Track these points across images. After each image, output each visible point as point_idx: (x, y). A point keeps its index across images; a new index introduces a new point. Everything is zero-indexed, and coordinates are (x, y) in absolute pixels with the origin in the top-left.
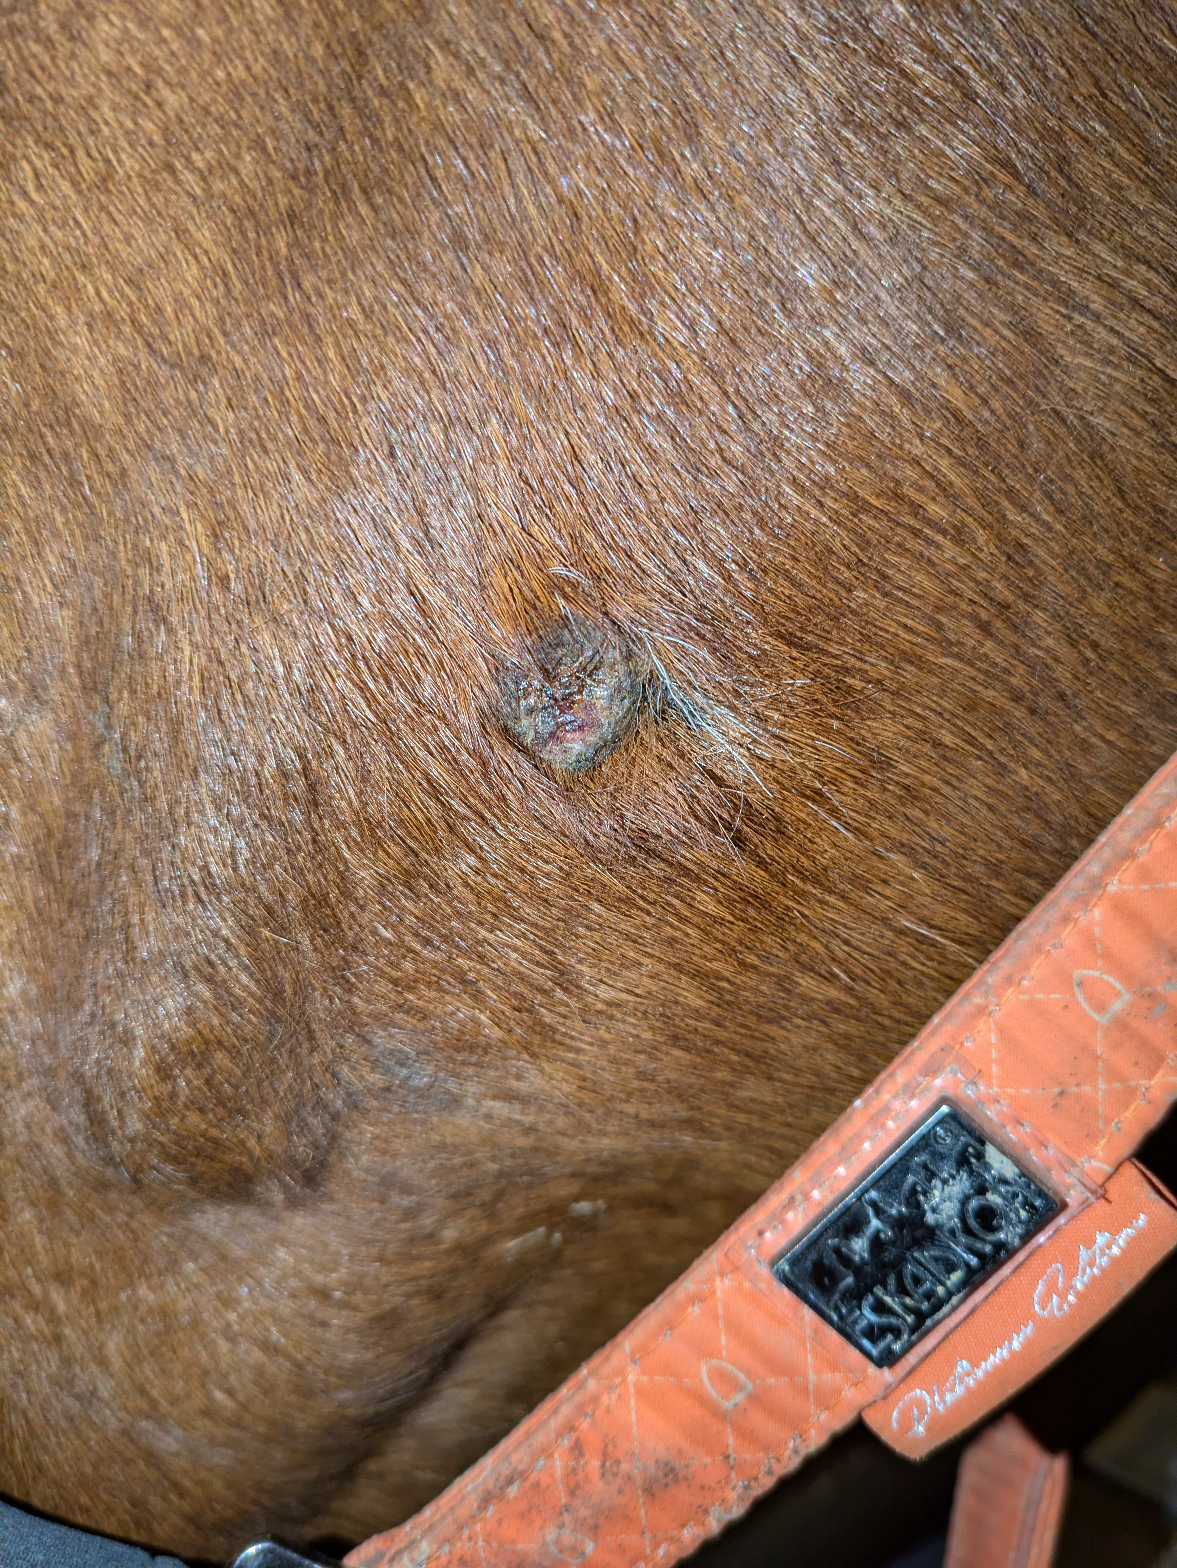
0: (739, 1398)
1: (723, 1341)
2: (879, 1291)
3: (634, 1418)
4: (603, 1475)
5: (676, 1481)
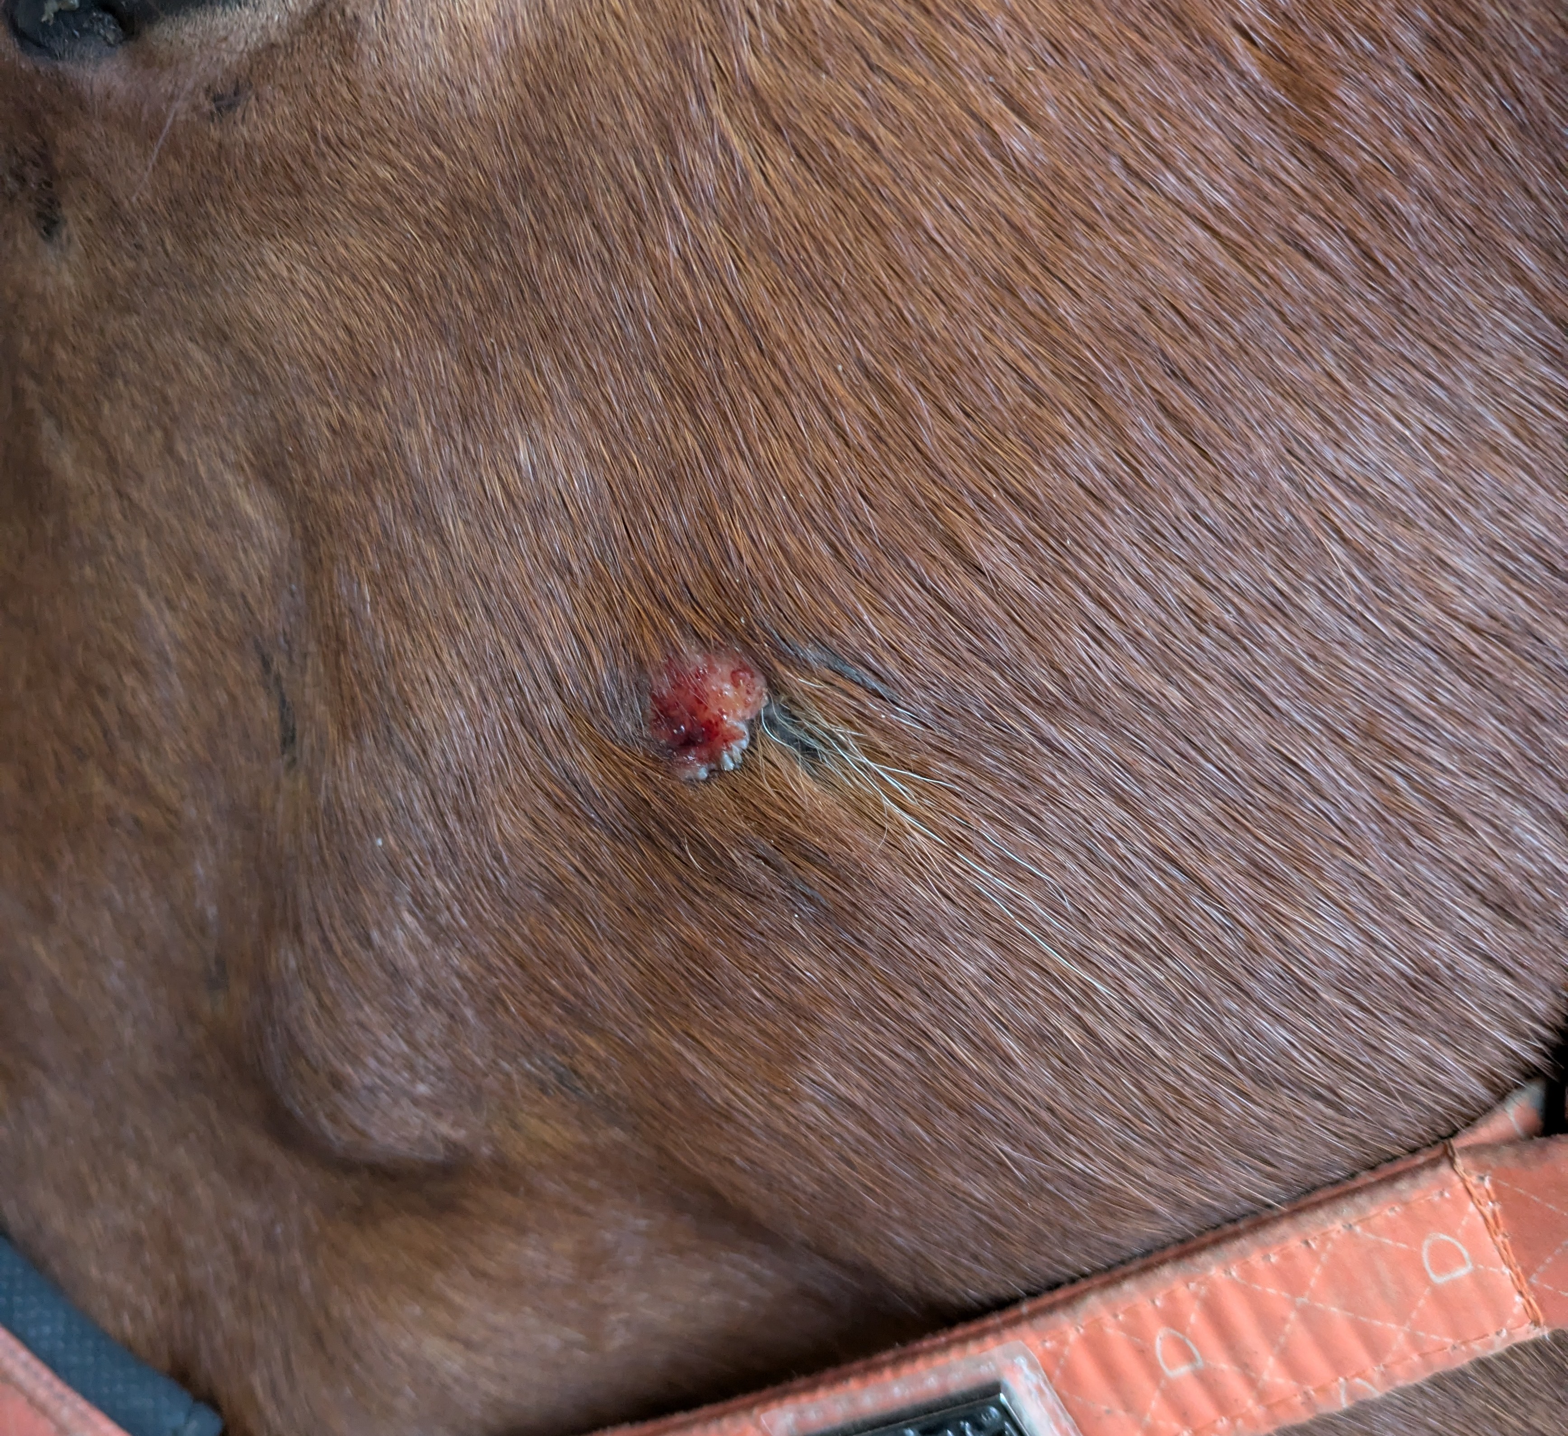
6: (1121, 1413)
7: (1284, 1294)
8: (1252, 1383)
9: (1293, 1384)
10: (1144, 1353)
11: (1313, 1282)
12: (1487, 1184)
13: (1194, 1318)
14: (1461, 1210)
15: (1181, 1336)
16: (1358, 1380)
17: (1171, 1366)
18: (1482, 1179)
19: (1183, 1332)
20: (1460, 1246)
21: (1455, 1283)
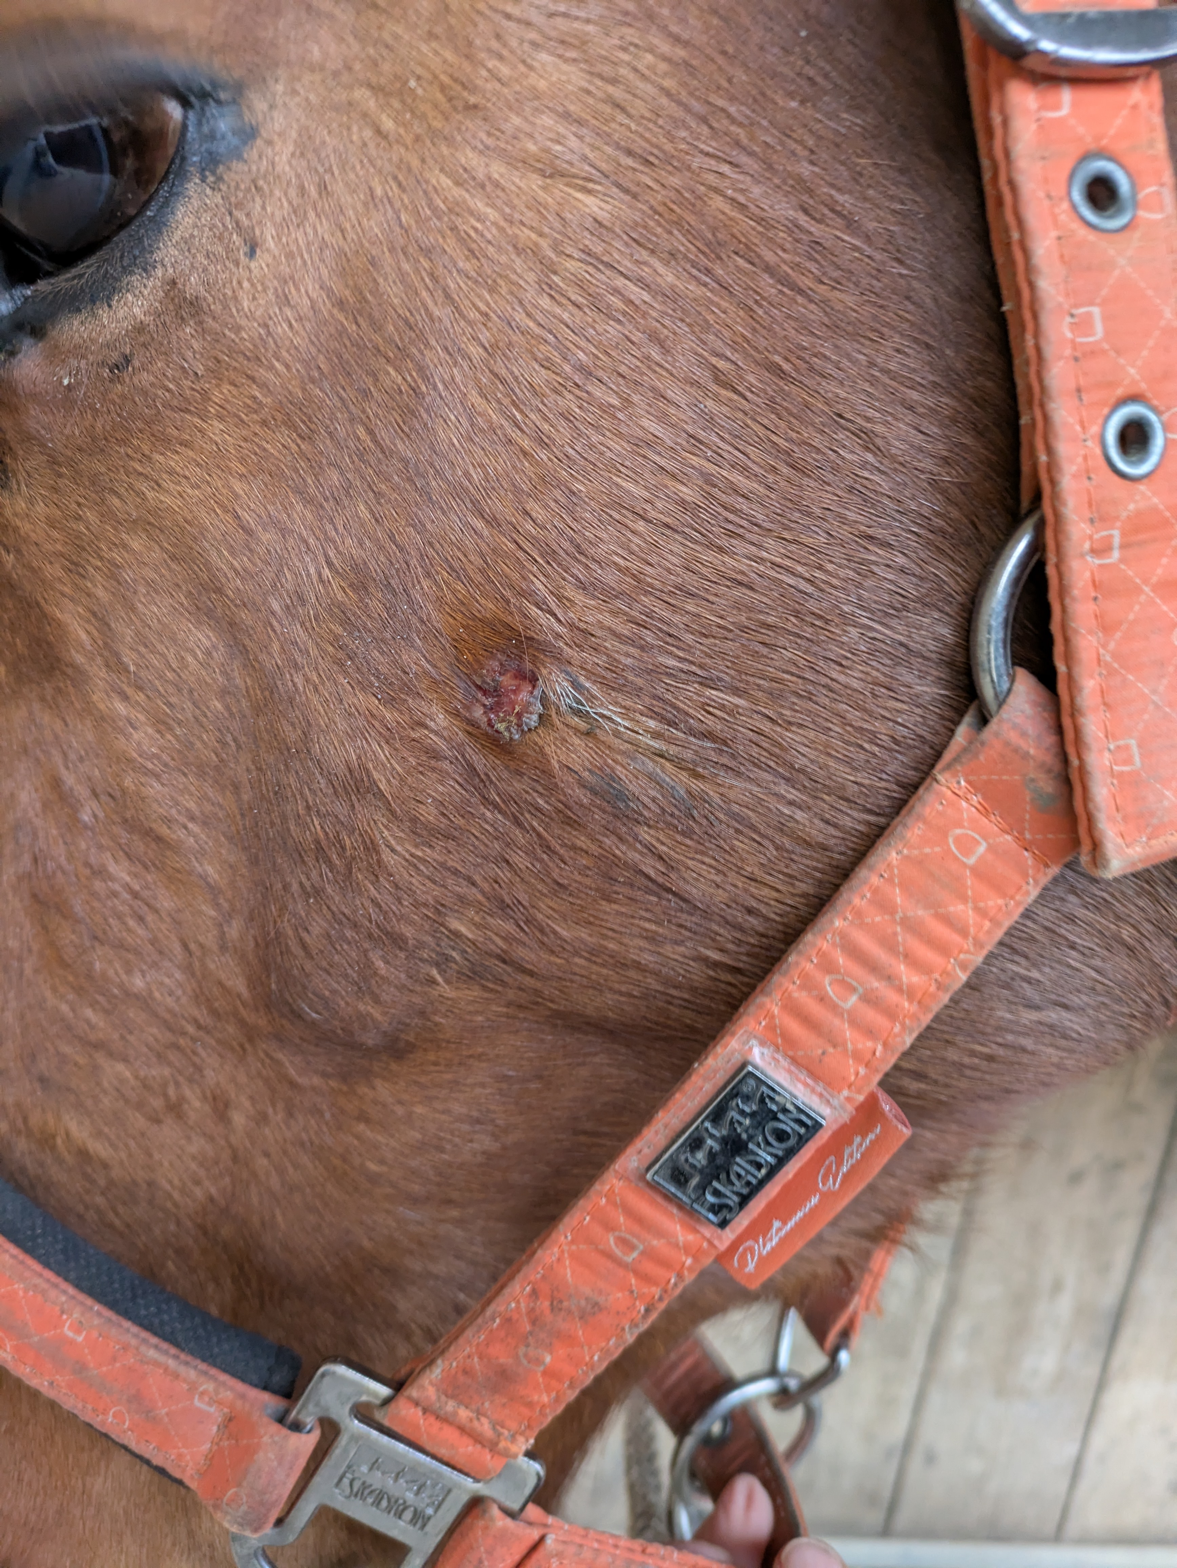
0: (635, 1255)
1: (622, 1219)
2: (715, 1184)
3: (569, 1272)
4: (552, 1310)
5: (601, 1310)
6: (831, 1050)
7: (887, 917)
8: (900, 990)
9: (924, 978)
10: (822, 999)
11: (899, 900)
12: (963, 783)
13: (841, 960)
14: (960, 810)
15: (839, 977)
16: (962, 956)
17: (845, 1001)
18: (959, 783)
19: (839, 972)
20: (970, 832)
21: (981, 859)
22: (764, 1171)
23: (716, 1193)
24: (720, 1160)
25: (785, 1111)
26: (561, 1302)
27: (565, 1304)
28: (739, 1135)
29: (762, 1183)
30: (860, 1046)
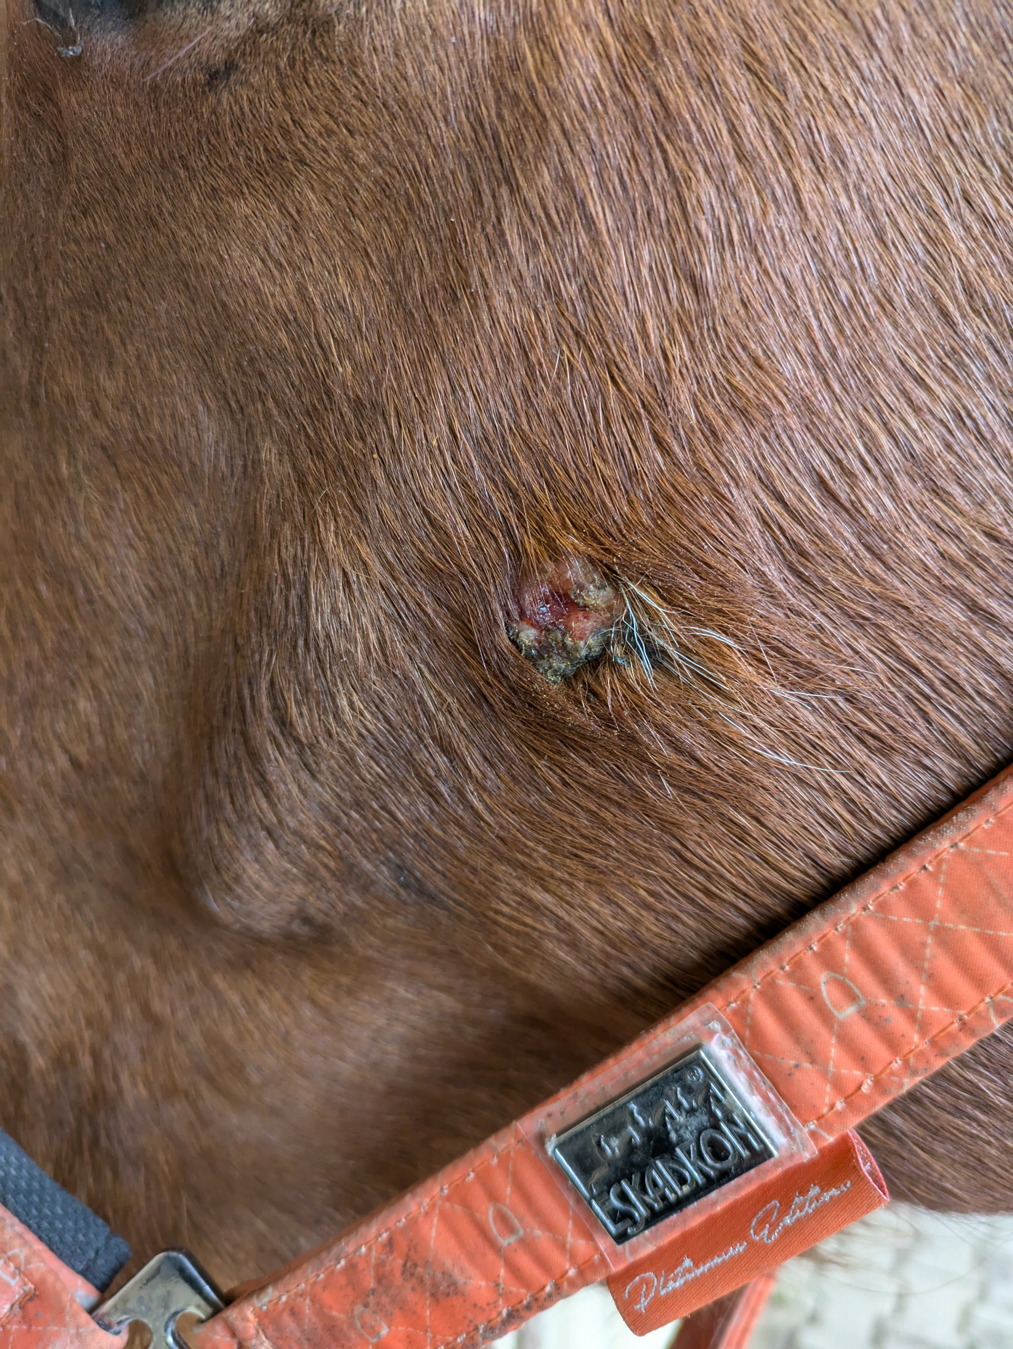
0: (512, 1240)
1: (509, 1191)
2: (625, 1185)
3: (433, 1233)
4: (403, 1272)
5: (457, 1292)
6: (807, 1065)
7: (918, 921)
8: (912, 1016)
9: (947, 1011)
10: (813, 998)
11: (939, 904)
13: (848, 957)
15: (841, 978)
16: (1001, 997)
17: (839, 1008)
19: (841, 973)
22: (686, 1189)
23: (623, 1197)
24: (638, 1158)
25: (731, 1121)
26: (415, 1265)
27: (420, 1270)
28: (668, 1133)
29: (681, 1203)
30: (844, 1071)
